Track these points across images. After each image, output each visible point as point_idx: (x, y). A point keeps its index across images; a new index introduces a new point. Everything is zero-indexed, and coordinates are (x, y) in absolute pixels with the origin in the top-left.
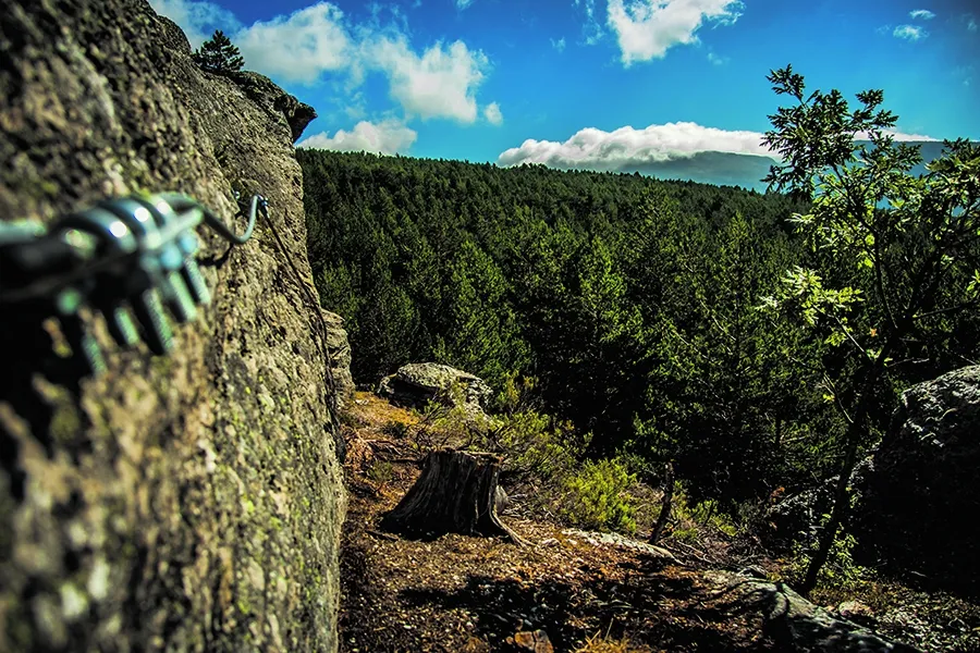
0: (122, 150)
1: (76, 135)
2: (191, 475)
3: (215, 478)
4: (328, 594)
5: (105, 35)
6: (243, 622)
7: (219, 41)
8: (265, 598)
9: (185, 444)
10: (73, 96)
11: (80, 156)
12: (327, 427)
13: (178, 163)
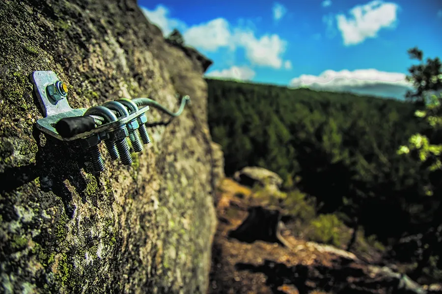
0: (128, 78)
1: (109, 73)
2: (147, 210)
3: (157, 212)
4: (205, 262)
5: (125, 33)
6: (165, 271)
7: (176, 33)
8: (175, 262)
9: (145, 198)
10: (109, 58)
11: (110, 81)
12: (210, 193)
13: (152, 84)
